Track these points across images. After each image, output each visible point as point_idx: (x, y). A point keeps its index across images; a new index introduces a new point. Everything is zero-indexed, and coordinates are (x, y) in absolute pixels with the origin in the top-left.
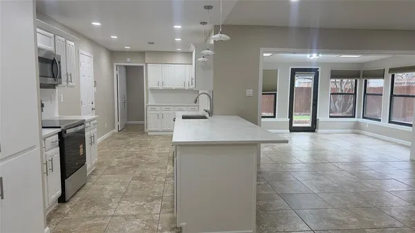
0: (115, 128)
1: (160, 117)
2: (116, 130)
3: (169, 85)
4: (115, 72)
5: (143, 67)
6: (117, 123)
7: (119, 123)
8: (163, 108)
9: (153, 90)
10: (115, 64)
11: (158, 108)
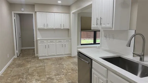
0: (14, 55)
1: (47, 47)
2: (16, 57)
3: (51, 26)
4: (14, 18)
5: (32, 14)
6: (16, 52)
7: (17, 52)
8: (49, 41)
9: (40, 30)
10: (13, 12)
11: (45, 41)
